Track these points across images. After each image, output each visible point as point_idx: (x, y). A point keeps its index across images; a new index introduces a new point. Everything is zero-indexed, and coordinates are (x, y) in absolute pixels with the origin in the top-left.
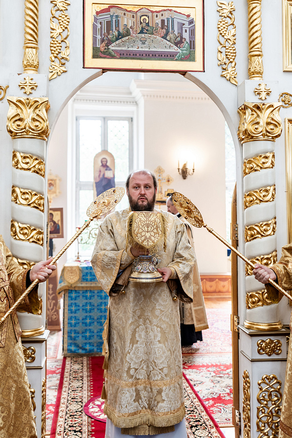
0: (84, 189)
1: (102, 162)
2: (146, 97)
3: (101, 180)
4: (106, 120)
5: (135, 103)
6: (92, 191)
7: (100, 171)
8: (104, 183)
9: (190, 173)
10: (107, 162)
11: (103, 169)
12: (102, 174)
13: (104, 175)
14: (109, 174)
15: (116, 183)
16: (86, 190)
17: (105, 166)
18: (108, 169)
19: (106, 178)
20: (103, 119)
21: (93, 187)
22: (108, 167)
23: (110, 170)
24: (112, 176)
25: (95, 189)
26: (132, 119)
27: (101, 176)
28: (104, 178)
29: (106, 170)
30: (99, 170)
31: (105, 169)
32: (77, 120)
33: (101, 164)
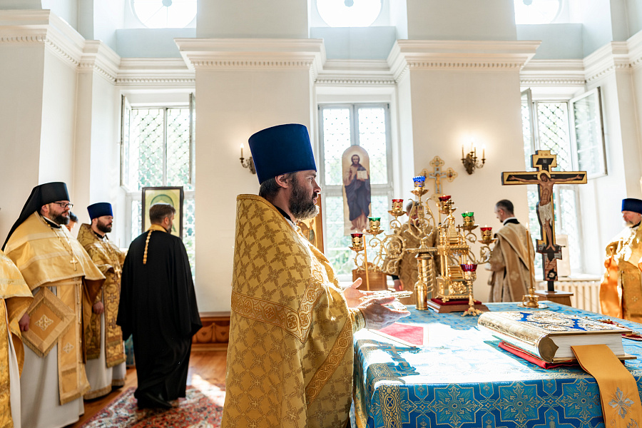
0: (331, 196)
1: (352, 160)
2: (412, 66)
3: (352, 184)
4: (355, 107)
5: (393, 82)
6: (341, 198)
7: (351, 172)
8: (356, 187)
9: (479, 165)
10: (359, 159)
11: (354, 169)
12: (353, 176)
13: (356, 176)
14: (362, 175)
15: (372, 187)
16: (333, 196)
17: (357, 165)
18: (361, 168)
19: (359, 180)
20: (352, 107)
21: (342, 191)
22: (360, 166)
23: (364, 169)
24: (366, 178)
25: (345, 194)
26: (388, 105)
27: (352, 178)
28: (356, 180)
29: (359, 170)
30: (349, 170)
31: (357, 168)
32: (319, 109)
33: (351, 163)
